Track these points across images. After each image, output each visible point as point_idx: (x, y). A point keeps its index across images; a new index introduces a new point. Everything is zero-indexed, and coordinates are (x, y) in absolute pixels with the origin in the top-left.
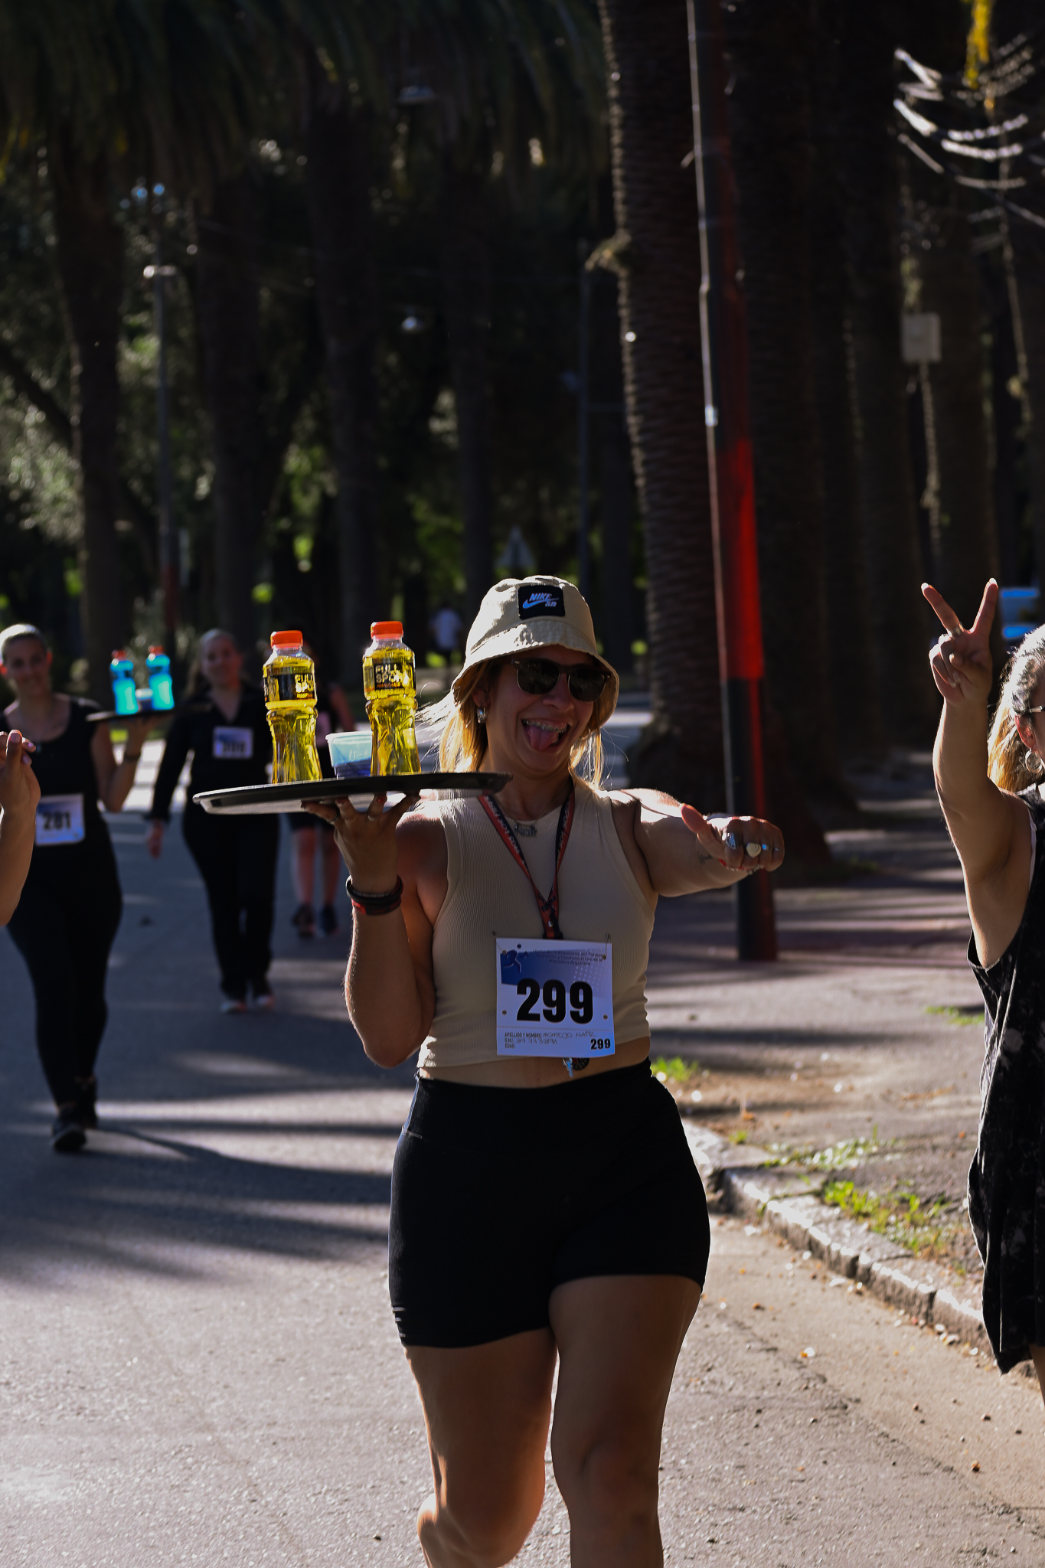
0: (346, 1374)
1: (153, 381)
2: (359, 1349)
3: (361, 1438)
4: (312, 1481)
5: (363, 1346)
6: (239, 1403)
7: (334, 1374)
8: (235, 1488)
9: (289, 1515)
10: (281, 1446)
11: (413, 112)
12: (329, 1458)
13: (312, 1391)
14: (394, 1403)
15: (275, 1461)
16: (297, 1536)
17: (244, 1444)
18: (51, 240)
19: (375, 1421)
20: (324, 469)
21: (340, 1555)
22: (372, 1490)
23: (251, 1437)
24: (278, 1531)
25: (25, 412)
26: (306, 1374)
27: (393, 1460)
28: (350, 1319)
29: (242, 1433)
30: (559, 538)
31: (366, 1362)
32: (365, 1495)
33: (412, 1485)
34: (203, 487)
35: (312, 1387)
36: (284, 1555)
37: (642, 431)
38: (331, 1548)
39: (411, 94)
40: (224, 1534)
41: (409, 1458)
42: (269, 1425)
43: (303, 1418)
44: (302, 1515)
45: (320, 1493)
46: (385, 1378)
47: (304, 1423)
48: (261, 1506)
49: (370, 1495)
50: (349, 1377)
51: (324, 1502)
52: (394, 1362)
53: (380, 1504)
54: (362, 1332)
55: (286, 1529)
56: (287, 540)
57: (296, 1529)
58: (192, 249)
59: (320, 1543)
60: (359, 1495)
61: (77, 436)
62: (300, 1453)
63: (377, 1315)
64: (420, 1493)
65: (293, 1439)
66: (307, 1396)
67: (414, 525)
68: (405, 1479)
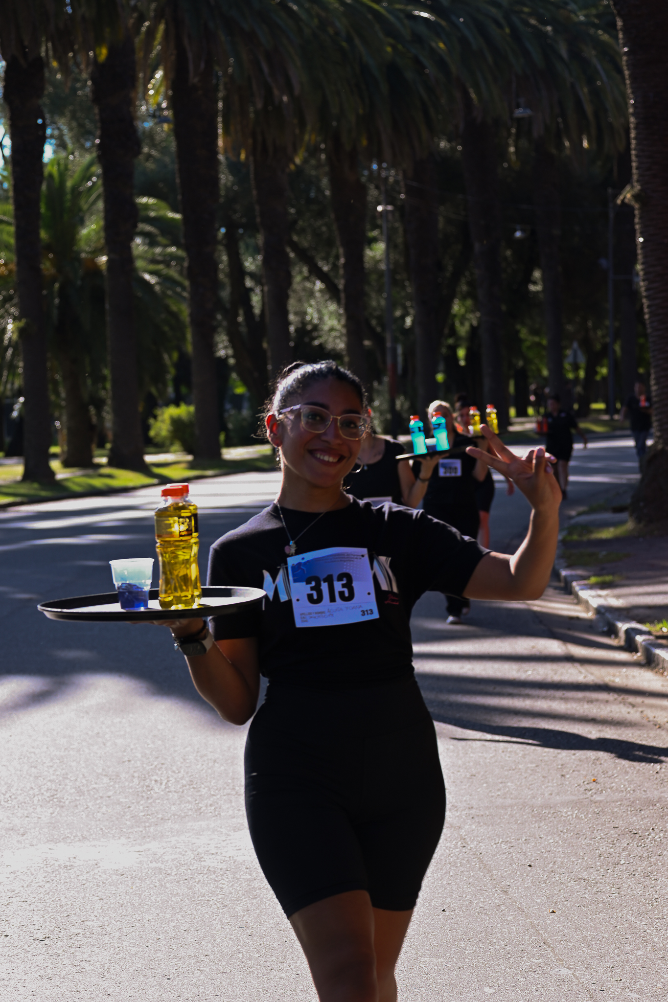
0: (508, 782)
1: (383, 266)
2: (513, 770)
3: (518, 815)
4: (494, 837)
5: (516, 768)
6: (453, 797)
7: (501, 783)
8: (454, 841)
9: (483, 854)
10: (476, 819)
11: (519, 121)
12: (501, 825)
13: (490, 791)
14: (534, 797)
15: (474, 827)
16: (488, 865)
17: (457, 818)
18: (328, 193)
19: (525, 807)
20: (473, 311)
21: (510, 874)
22: (525, 842)
23: (460, 814)
24: (478, 862)
25: (314, 284)
26: (487, 783)
27: (535, 826)
28: (508, 755)
29: (456, 812)
30: (598, 347)
31: (518, 777)
32: (522, 844)
33: (546, 839)
34: (408, 321)
35: (490, 789)
36: (482, 874)
37: (647, 290)
38: (505, 871)
39: (519, 113)
40: (450, 864)
41: (543, 825)
42: (469, 808)
43: (487, 805)
44: (489, 854)
45: (498, 843)
46: (528, 785)
47: (487, 808)
48: (468, 849)
49: (524, 844)
50: (509, 784)
51: (501, 848)
52: (532, 776)
53: (530, 849)
54: (515, 761)
55: (482, 861)
56: (453, 349)
57: (487, 861)
58: (403, 196)
59: (500, 868)
60: (519, 844)
61: (342, 295)
62: (487, 822)
63: (522, 753)
64: (550, 843)
65: (482, 815)
66: (488, 794)
67: (520, 341)
68: (542, 836)
